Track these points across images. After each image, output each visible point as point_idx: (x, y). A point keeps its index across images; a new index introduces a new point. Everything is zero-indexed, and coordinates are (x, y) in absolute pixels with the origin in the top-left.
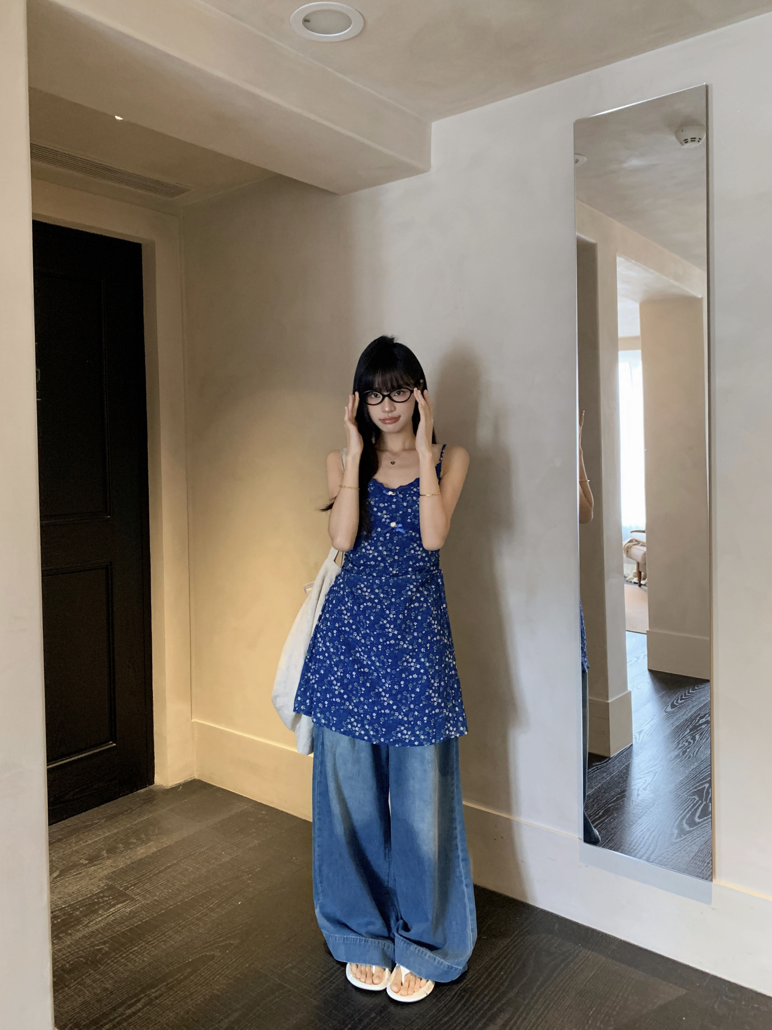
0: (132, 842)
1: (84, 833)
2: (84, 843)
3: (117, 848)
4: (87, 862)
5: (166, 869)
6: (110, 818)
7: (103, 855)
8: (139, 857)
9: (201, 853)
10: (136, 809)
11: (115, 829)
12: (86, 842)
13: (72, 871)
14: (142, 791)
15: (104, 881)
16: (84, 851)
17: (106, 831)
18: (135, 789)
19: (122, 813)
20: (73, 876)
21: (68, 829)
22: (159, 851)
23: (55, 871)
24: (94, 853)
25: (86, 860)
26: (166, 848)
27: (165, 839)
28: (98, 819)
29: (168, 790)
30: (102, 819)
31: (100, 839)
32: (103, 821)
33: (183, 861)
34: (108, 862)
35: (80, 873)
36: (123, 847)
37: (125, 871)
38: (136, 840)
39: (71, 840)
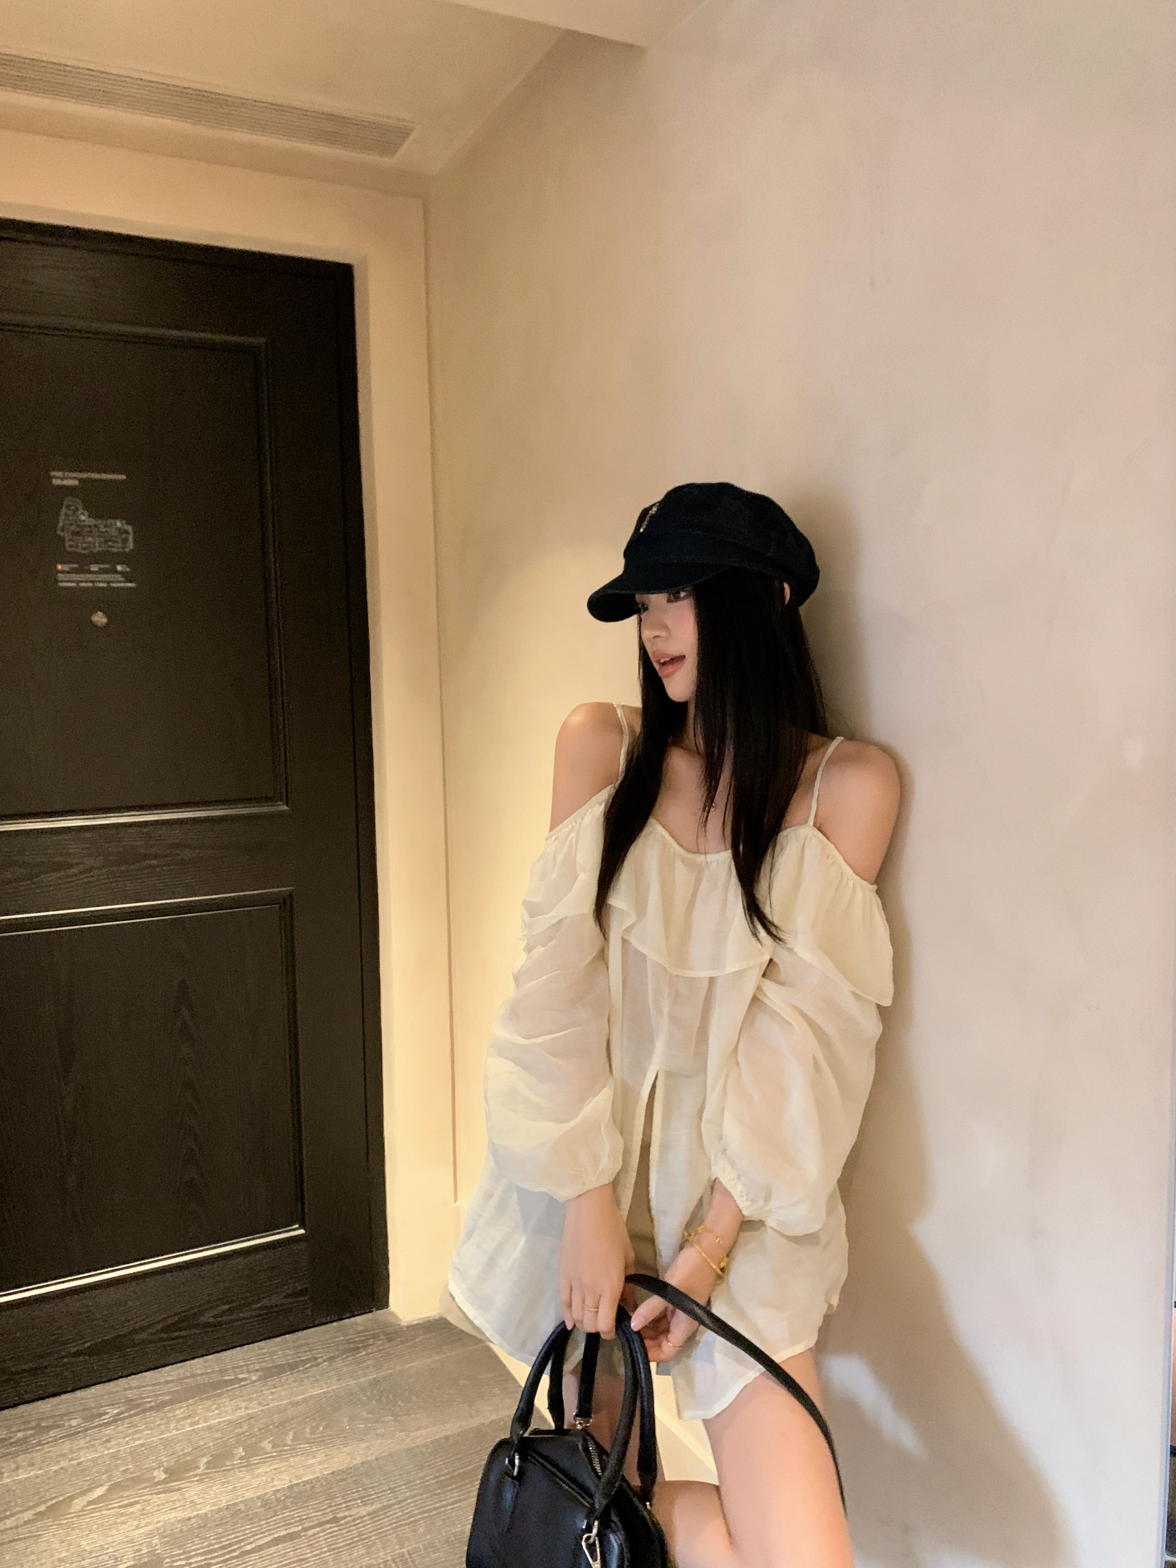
0: (263, 1448)
1: (207, 1398)
2: (192, 1424)
3: (233, 1455)
4: (163, 1476)
5: (268, 1545)
6: (271, 1373)
7: (198, 1468)
8: (250, 1495)
9: (355, 1520)
10: (325, 1361)
11: (260, 1404)
12: (197, 1423)
13: (126, 1494)
14: (359, 1319)
15: (156, 1541)
16: (178, 1448)
17: (244, 1404)
18: (348, 1315)
19: (292, 1367)
20: (120, 1507)
21: (191, 1380)
22: (290, 1488)
23: (102, 1485)
24: (188, 1458)
25: (166, 1471)
26: (305, 1483)
27: (320, 1457)
28: (249, 1372)
29: (401, 1328)
30: (257, 1371)
31: (219, 1423)
32: (254, 1378)
33: (311, 1532)
34: (193, 1491)
35: (137, 1502)
36: (240, 1459)
37: (204, 1522)
38: (273, 1447)
39: (177, 1412)
